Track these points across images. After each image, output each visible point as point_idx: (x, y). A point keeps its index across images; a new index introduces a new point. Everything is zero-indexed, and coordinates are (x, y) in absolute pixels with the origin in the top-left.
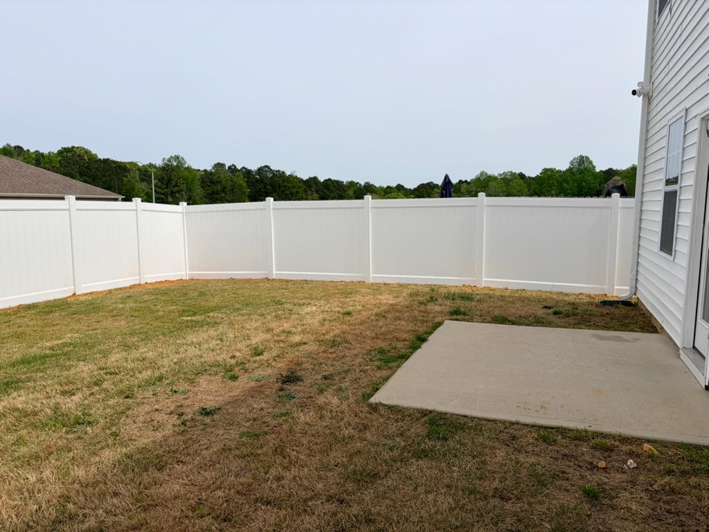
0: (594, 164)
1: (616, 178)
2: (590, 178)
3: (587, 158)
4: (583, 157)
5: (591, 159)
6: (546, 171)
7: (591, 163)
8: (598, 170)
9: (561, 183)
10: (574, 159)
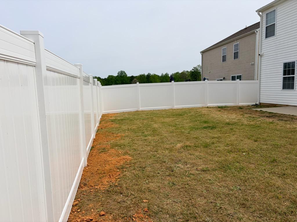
0: (127, 74)
1: (135, 79)
2: (126, 79)
3: (124, 72)
4: (122, 71)
5: (125, 72)
6: (109, 76)
7: (125, 73)
8: (128, 76)
9: (116, 81)
10: (119, 72)
